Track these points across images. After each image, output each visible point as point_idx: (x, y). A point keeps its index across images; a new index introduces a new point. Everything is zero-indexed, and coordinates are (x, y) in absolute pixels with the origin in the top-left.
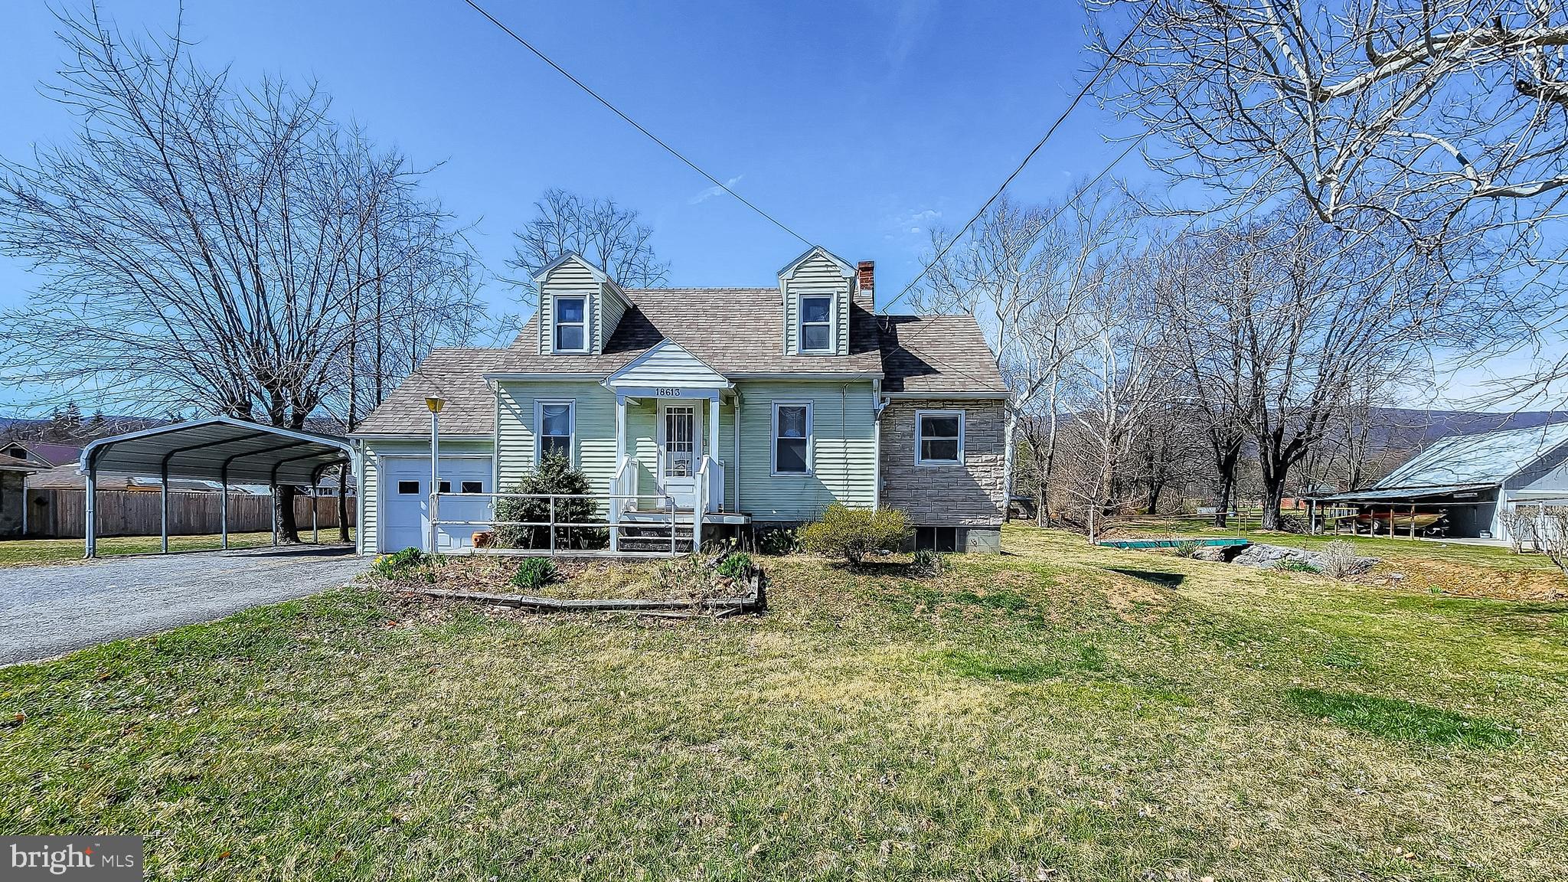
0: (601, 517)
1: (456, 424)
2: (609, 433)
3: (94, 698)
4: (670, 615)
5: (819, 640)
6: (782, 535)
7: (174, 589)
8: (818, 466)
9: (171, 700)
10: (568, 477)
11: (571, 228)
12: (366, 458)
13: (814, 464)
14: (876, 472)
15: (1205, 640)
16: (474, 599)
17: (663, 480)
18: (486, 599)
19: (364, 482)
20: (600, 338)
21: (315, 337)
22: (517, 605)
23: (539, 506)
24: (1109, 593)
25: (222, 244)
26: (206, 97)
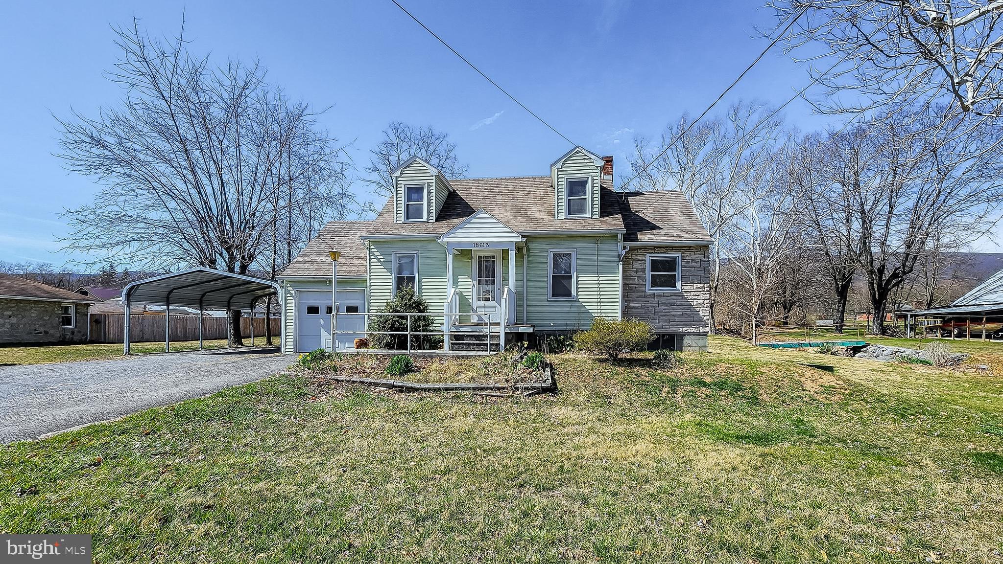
0: (437, 329)
1: (342, 269)
2: (442, 273)
3: (142, 447)
4: (493, 394)
5: (599, 412)
6: (557, 340)
7: (178, 375)
8: (579, 293)
9: (187, 449)
10: (415, 302)
11: (405, 146)
12: (287, 292)
13: (577, 292)
14: (620, 296)
15: (883, 414)
16: (363, 383)
17: (475, 304)
18: (371, 383)
19: (286, 307)
20: (434, 211)
21: (254, 217)
22: (390, 387)
23: (398, 321)
24: (803, 379)
25: (202, 162)
26: (196, 72)
